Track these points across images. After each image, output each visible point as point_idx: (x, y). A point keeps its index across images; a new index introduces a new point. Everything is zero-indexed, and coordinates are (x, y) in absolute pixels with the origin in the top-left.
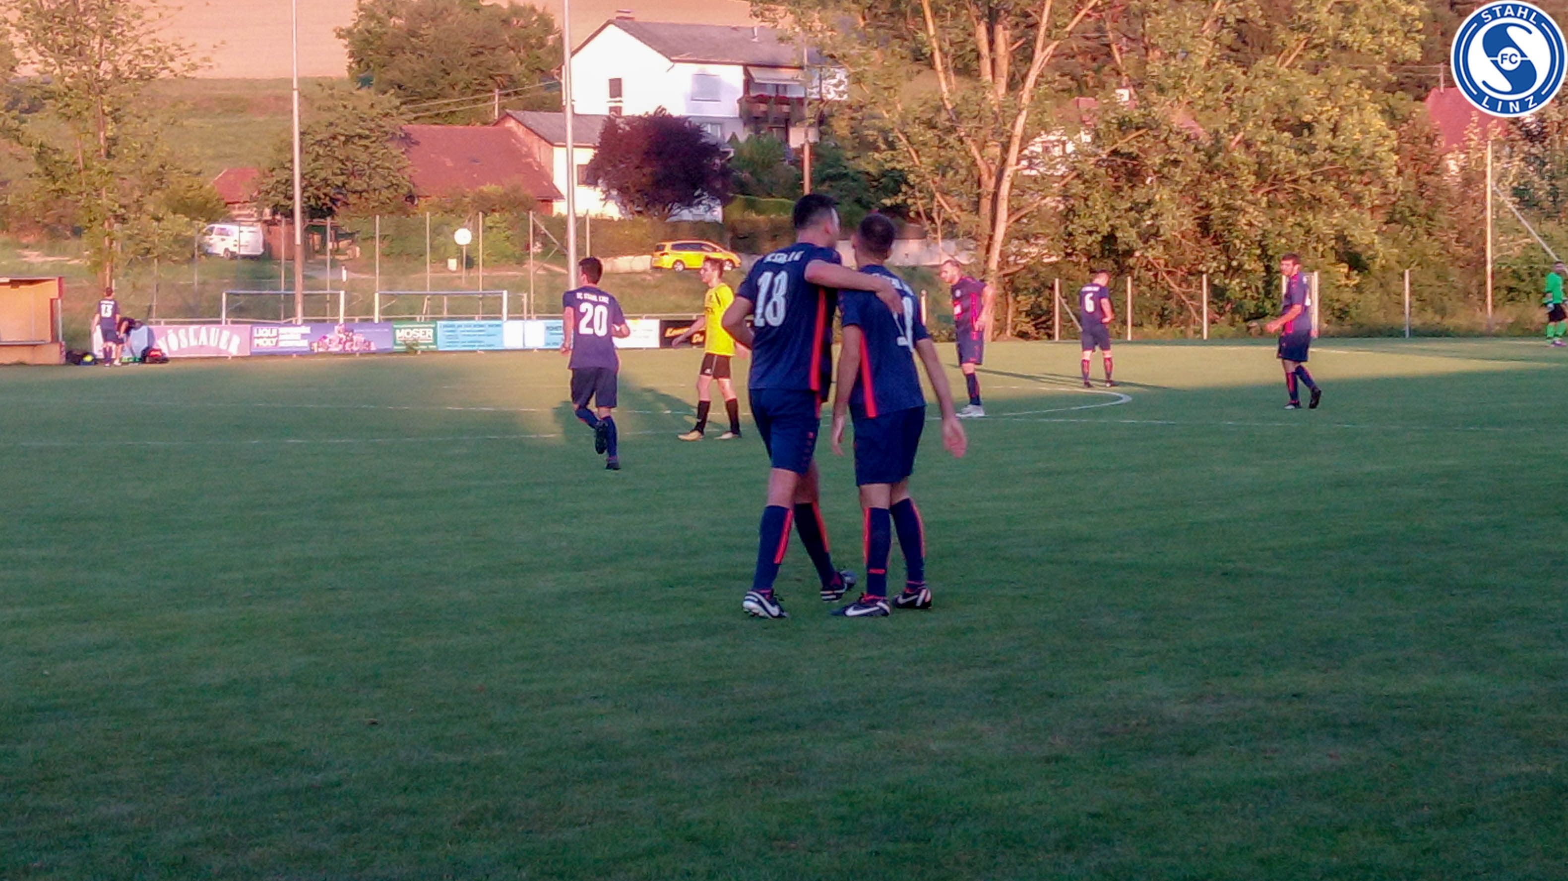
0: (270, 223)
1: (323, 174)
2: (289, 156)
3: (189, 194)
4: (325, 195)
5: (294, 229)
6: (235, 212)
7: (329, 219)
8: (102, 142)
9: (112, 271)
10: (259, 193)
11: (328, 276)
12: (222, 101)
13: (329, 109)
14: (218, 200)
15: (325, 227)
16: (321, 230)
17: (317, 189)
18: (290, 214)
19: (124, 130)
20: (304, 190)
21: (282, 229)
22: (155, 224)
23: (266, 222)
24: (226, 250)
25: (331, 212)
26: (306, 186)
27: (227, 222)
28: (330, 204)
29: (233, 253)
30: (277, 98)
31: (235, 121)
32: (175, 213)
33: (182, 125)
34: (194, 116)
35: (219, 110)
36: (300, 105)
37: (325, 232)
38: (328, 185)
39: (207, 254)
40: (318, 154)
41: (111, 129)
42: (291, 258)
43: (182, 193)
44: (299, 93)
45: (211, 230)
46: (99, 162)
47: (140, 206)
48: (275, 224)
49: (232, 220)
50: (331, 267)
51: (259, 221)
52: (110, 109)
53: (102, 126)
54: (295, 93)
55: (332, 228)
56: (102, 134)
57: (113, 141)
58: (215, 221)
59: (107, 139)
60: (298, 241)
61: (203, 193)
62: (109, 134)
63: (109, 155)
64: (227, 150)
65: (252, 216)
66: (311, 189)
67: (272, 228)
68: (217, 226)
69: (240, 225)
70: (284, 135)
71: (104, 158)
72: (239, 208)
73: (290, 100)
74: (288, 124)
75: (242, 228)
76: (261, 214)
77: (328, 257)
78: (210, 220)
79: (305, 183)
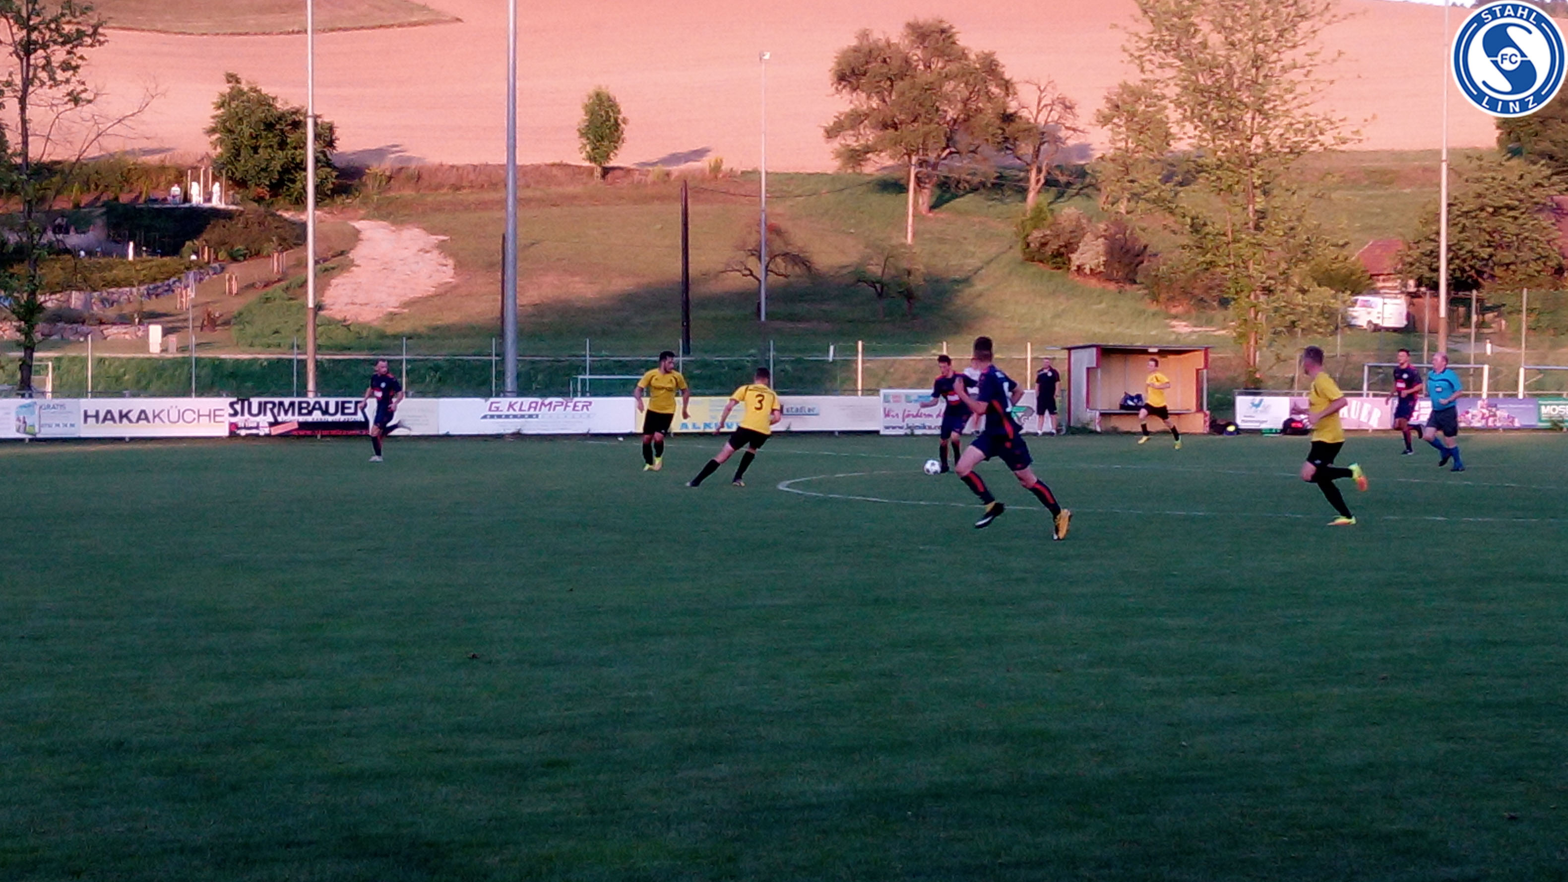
0: (1413, 296)
1: (1469, 246)
2: (1434, 228)
3: (1334, 266)
4: (1472, 267)
5: (1438, 302)
6: (1380, 285)
7: (1475, 292)
8: (1251, 215)
9: (1256, 342)
10: (1404, 265)
11: (1471, 349)
12: (1370, 173)
13: (1478, 180)
14: (1363, 272)
15: (1470, 299)
16: (1467, 302)
17: (1464, 261)
18: (1434, 287)
19: (1273, 203)
20: (1450, 262)
21: (1427, 300)
22: (1300, 296)
23: (1409, 294)
24: (1370, 322)
25: (1477, 286)
26: (1452, 259)
27: (1369, 294)
28: (1475, 276)
29: (1376, 325)
30: (1425, 169)
31: (1382, 192)
32: (1319, 285)
33: (1330, 199)
34: (1341, 188)
35: (1366, 182)
36: (1448, 175)
37: (1470, 306)
38: (1474, 257)
39: (1350, 326)
40: (1464, 226)
41: (1260, 202)
42: (1434, 331)
43: (1326, 265)
44: (1448, 165)
45: (1355, 302)
46: (1247, 235)
47: (1286, 277)
48: (1420, 297)
49: (1375, 292)
50: (1476, 341)
51: (1402, 293)
52: (1260, 181)
53: (1251, 200)
54: (1444, 166)
55: (1478, 300)
56: (1251, 207)
57: (1262, 214)
58: (1359, 293)
59: (1256, 211)
60: (1443, 312)
61: (1348, 265)
62: (1258, 207)
63: (1257, 227)
64: (1374, 222)
65: (1395, 288)
66: (1457, 261)
67: (1415, 300)
68: (1360, 298)
69: (1384, 298)
70: (1430, 207)
71: (1252, 231)
72: (1384, 281)
73: (1438, 171)
74: (1435, 196)
75: (1386, 300)
76: (1405, 286)
77: (1473, 330)
78: (1355, 293)
79: (1450, 255)
